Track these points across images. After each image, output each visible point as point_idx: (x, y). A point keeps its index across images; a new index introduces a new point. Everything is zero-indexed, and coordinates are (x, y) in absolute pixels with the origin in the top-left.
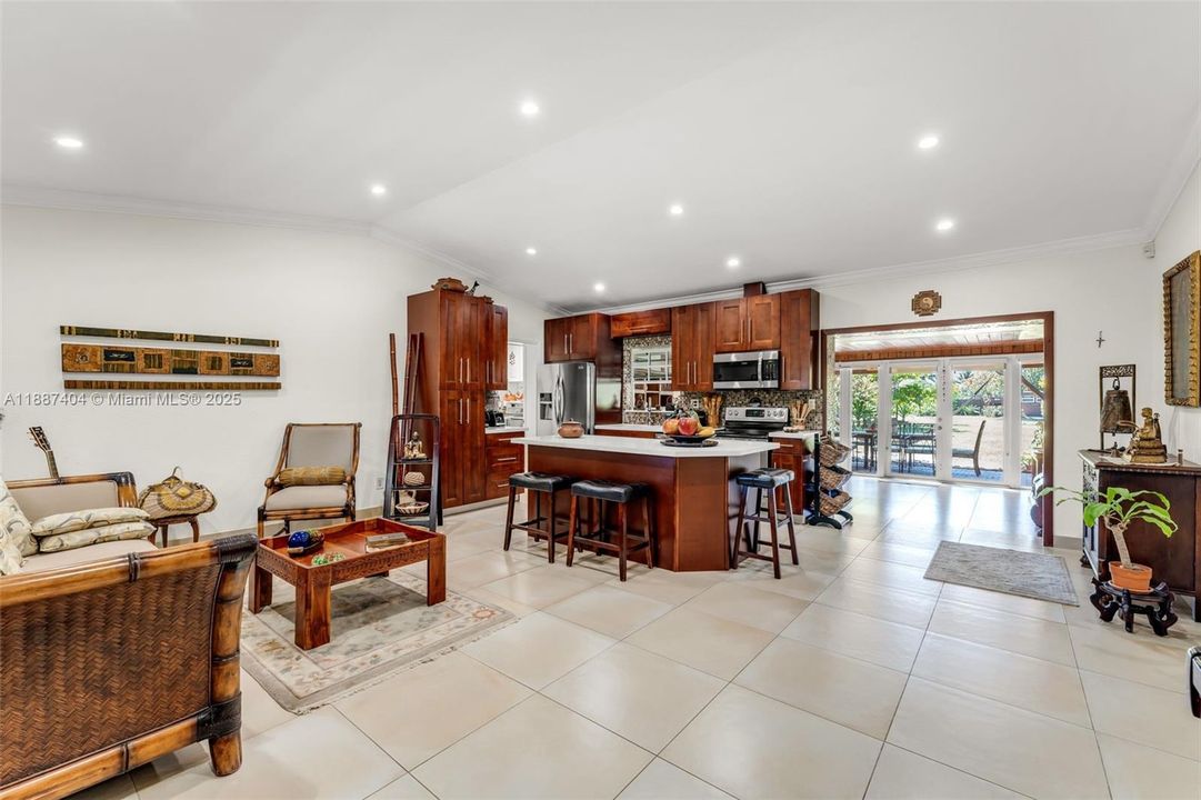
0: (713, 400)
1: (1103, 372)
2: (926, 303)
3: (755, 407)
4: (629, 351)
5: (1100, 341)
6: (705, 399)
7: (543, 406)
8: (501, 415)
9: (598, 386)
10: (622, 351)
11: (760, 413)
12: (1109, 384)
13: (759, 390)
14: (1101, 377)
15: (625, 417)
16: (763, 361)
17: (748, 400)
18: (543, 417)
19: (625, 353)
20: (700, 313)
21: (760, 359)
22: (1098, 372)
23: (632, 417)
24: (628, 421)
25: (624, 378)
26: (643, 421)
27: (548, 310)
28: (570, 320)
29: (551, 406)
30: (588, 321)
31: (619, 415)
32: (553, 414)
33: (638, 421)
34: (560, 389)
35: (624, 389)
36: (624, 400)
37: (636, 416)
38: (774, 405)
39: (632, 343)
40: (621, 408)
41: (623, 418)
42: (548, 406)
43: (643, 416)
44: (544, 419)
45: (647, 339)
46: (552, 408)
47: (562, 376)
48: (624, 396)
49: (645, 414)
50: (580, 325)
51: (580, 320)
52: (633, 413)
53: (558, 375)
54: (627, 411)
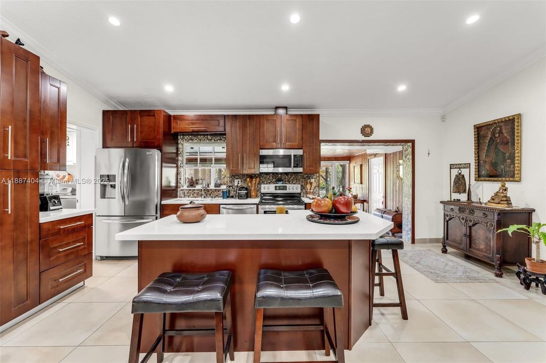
0: (254, 180)
1: (452, 166)
2: (367, 130)
3: (280, 184)
4: (182, 144)
5: (429, 154)
6: (248, 179)
7: (104, 187)
8: (56, 197)
9: (163, 169)
10: (177, 144)
11: (285, 188)
12: (455, 172)
13: (281, 174)
14: (451, 168)
15: (180, 193)
16: (294, 155)
17: (274, 180)
18: (103, 196)
19: (180, 146)
20: (248, 121)
21: (292, 154)
22: (449, 166)
23: (186, 193)
24: (183, 196)
25: (179, 164)
26: (196, 196)
27: (106, 102)
28: (133, 112)
29: (113, 187)
30: (154, 116)
31: (175, 192)
32: (117, 193)
33: (191, 196)
34: (126, 171)
35: (179, 172)
36: (179, 180)
37: (190, 191)
38: (291, 183)
39: (186, 138)
40: (177, 187)
41: (178, 193)
42: (110, 186)
43: (196, 191)
44: (105, 198)
45: (199, 136)
46: (115, 188)
47: (127, 160)
48: (179, 177)
49: (198, 190)
50: (145, 118)
51: (146, 114)
52: (187, 190)
53: (123, 160)
54: (181, 188)
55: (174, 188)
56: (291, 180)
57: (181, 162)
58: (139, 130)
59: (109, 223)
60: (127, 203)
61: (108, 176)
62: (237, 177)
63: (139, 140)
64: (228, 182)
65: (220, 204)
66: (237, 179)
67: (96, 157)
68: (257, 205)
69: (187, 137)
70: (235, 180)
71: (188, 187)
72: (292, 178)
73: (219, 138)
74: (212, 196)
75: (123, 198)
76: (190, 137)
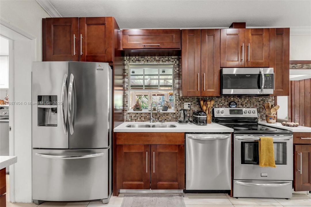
3: (234, 108)
4: (129, 65)
6: (202, 103)
11: (240, 112)
16: (264, 74)
17: (226, 103)
18: (42, 122)
23: (133, 117)
24: (130, 120)
25: (126, 86)
26: (143, 120)
27: (46, 10)
28: (79, 20)
29: (55, 110)
30: (104, 24)
31: (121, 115)
32: (59, 118)
33: (139, 119)
34: (70, 93)
35: (125, 94)
36: (125, 103)
37: (137, 115)
38: (244, 106)
39: (132, 59)
40: (123, 110)
41: (125, 117)
42: (50, 110)
43: (143, 115)
44: (44, 125)
45: (146, 57)
46: (56, 112)
47: (72, 77)
48: (125, 100)
49: (146, 113)
50: (93, 27)
51: (94, 22)
52: (134, 113)
53: (66, 76)
54: (128, 112)
55: (120, 111)
56: (244, 103)
57: (127, 84)
58: (86, 42)
59: (50, 159)
60: (72, 132)
61: (50, 97)
62: (186, 100)
63: (86, 54)
64: (178, 105)
65: (186, 133)
66: (187, 102)
67: (32, 73)
68: (233, 134)
69: (134, 57)
70: (185, 103)
71: (134, 110)
72: (246, 101)
73: (167, 59)
74: (160, 119)
75: (67, 125)
76: (137, 57)
